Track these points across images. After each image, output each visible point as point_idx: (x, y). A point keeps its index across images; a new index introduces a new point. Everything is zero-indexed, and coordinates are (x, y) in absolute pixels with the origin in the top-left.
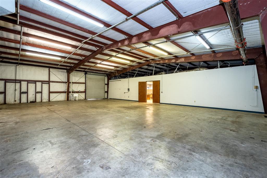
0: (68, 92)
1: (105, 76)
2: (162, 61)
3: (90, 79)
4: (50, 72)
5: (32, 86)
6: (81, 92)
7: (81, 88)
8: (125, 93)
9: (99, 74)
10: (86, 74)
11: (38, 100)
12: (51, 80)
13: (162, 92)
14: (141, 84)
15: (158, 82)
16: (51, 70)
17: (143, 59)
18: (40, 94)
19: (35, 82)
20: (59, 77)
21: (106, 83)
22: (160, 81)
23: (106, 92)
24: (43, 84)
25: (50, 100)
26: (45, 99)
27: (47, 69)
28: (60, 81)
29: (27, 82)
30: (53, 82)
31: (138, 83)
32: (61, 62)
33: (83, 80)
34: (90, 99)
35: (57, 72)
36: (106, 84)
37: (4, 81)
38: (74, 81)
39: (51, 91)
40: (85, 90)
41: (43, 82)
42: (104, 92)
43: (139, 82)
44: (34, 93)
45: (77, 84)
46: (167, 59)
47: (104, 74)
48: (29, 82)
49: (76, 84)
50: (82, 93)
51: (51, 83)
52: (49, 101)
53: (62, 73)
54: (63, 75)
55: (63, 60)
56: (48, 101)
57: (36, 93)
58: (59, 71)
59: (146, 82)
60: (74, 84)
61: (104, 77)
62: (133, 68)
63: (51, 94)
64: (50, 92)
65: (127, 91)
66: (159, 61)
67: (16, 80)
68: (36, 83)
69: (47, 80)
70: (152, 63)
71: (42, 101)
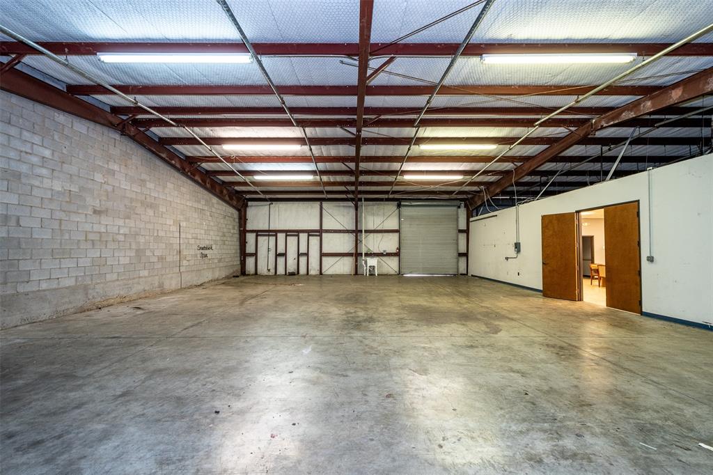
0: (357, 255)
1: (459, 207)
2: (649, 104)
3: (412, 218)
4: (324, 211)
5: (292, 241)
6: (389, 255)
7: (389, 243)
8: (507, 258)
9: (435, 203)
10: (399, 206)
11: (303, 271)
12: (324, 227)
13: (651, 259)
14: (551, 222)
15: (632, 208)
16: (325, 205)
17: (538, 119)
18: (305, 258)
19: (297, 233)
20: (340, 219)
21: (463, 226)
22: (638, 201)
23: (461, 255)
24: (310, 237)
25: (323, 272)
26: (314, 270)
27: (317, 204)
28: (342, 228)
29: (284, 234)
30: (328, 231)
31: (541, 218)
32: (461, 184)
33: (392, 223)
34: (411, 273)
35: (335, 208)
36: (461, 231)
37: (255, 234)
38: (371, 227)
39: (324, 251)
40: (399, 249)
41: (310, 233)
42: (455, 254)
43: (544, 217)
44: (296, 256)
45: (379, 235)
46: (675, 86)
47: (453, 201)
48: (288, 233)
49: (375, 234)
50: (392, 258)
51: (324, 235)
52: (321, 273)
53: (345, 211)
54: (348, 213)
55: (468, 178)
56: (318, 273)
57: (299, 255)
58: (339, 206)
59: (578, 212)
60: (372, 235)
61: (455, 208)
62: (530, 167)
63: (324, 259)
64: (322, 255)
65: (511, 252)
66: (635, 105)
67: (269, 231)
68: (298, 236)
69: (318, 228)
70: (602, 128)
71: (310, 273)
